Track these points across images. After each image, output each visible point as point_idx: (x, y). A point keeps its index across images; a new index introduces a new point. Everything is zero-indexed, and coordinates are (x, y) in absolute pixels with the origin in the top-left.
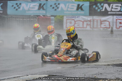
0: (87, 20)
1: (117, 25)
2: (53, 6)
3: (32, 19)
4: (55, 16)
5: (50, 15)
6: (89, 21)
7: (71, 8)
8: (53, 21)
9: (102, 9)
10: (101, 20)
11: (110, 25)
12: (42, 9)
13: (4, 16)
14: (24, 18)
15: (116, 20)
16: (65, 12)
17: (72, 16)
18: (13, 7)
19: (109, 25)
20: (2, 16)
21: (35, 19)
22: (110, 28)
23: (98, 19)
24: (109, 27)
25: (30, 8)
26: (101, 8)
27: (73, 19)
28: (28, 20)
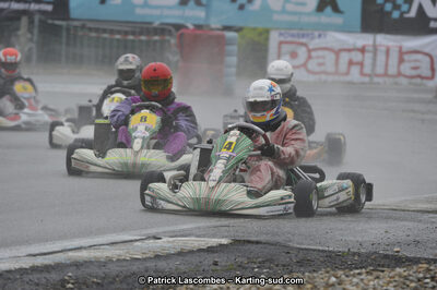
0: (351, 47)
3: (156, 38)
4: (238, 30)
5: (219, 26)
6: (358, 50)
7: (297, 4)
8: (234, 48)
9: (409, 11)
10: (401, 48)
11: (433, 69)
12: (192, 3)
13: (57, 22)
14: (126, 33)
16: (276, 17)
17: (301, 32)
19: (429, 66)
20: (50, 21)
21: (167, 38)
22: (432, 77)
23: (390, 44)
24: (429, 73)
26: (405, 7)
27: (304, 40)
28: (141, 41)
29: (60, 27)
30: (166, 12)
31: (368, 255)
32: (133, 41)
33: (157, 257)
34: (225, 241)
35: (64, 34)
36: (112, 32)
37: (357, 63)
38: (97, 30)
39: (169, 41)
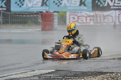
0: (89, 15)
1: (120, 19)
2: (56, 2)
3: (35, 16)
4: (58, 12)
5: (53, 11)
6: (91, 16)
7: (74, 4)
8: (57, 17)
10: (103, 15)
11: (112, 20)
12: (44, 5)
14: (27, 15)
15: (119, 14)
16: (68, 8)
17: (75, 12)
18: (17, 4)
20: (6, 13)
21: (38, 15)
22: (112, 22)
23: (100, 14)
25: (33, 4)
26: (104, 3)
27: (76, 14)
28: (31, 17)
29: (8, 14)
30: (38, 8)
31: (93, 72)
32: (29, 17)
33: (34, 76)
34: (53, 71)
35: (10, 16)
36: (23, 15)
37: (92, 20)
38: (19, 14)
39: (39, 16)
